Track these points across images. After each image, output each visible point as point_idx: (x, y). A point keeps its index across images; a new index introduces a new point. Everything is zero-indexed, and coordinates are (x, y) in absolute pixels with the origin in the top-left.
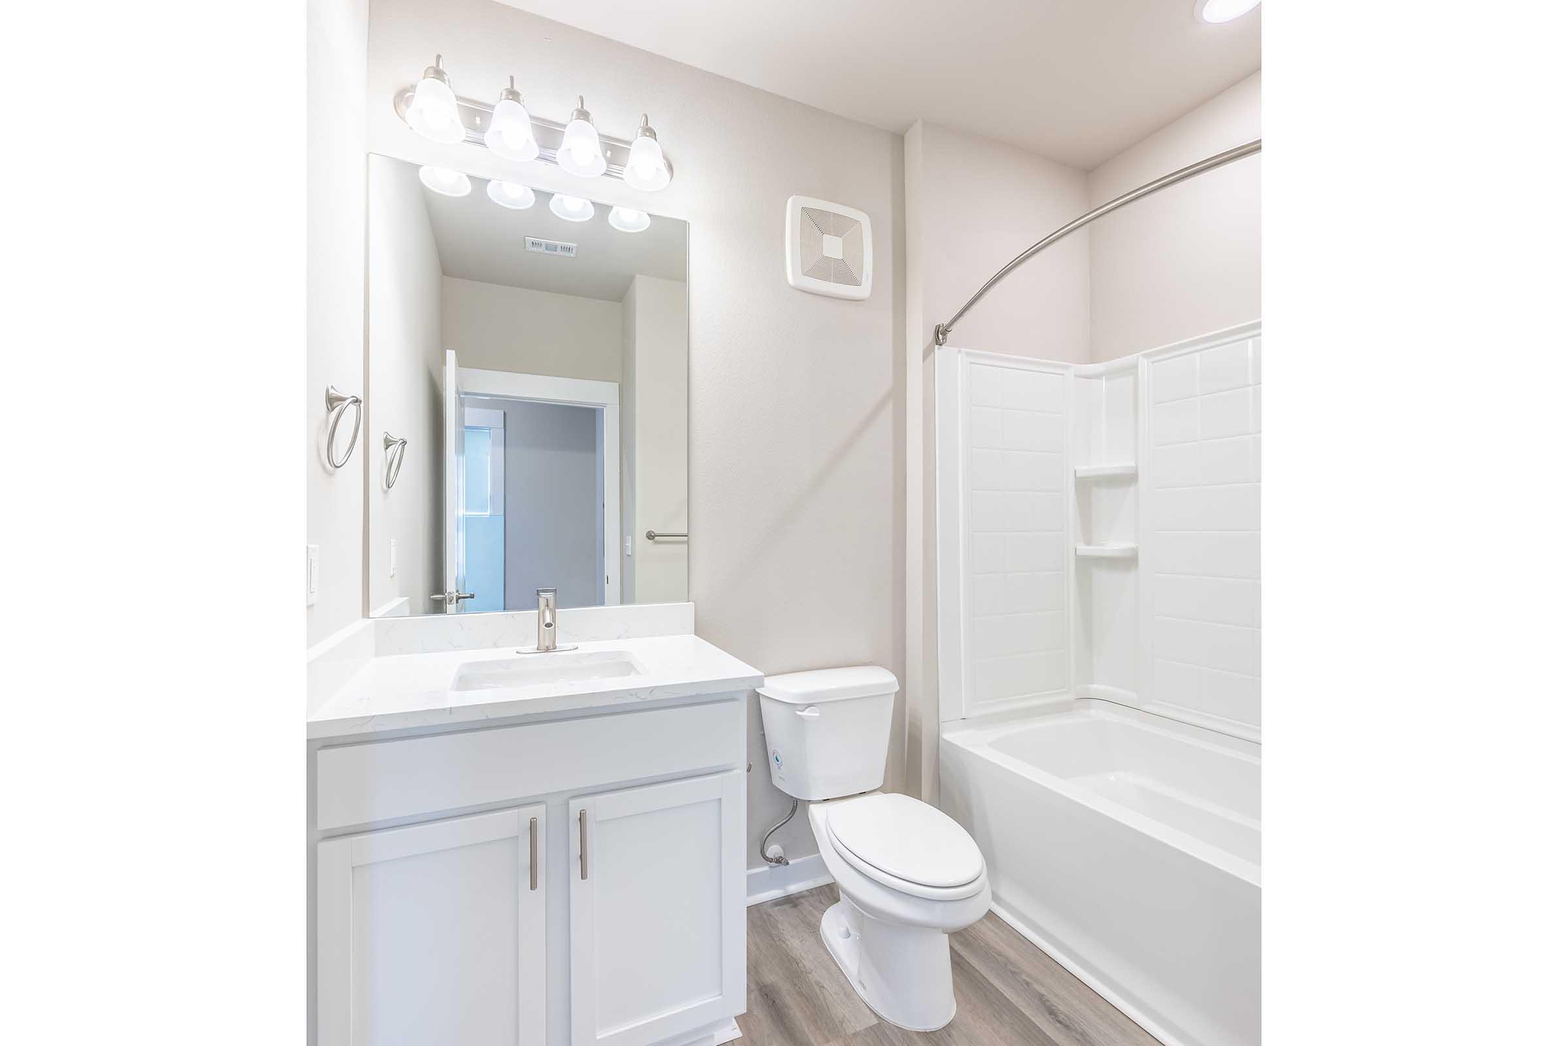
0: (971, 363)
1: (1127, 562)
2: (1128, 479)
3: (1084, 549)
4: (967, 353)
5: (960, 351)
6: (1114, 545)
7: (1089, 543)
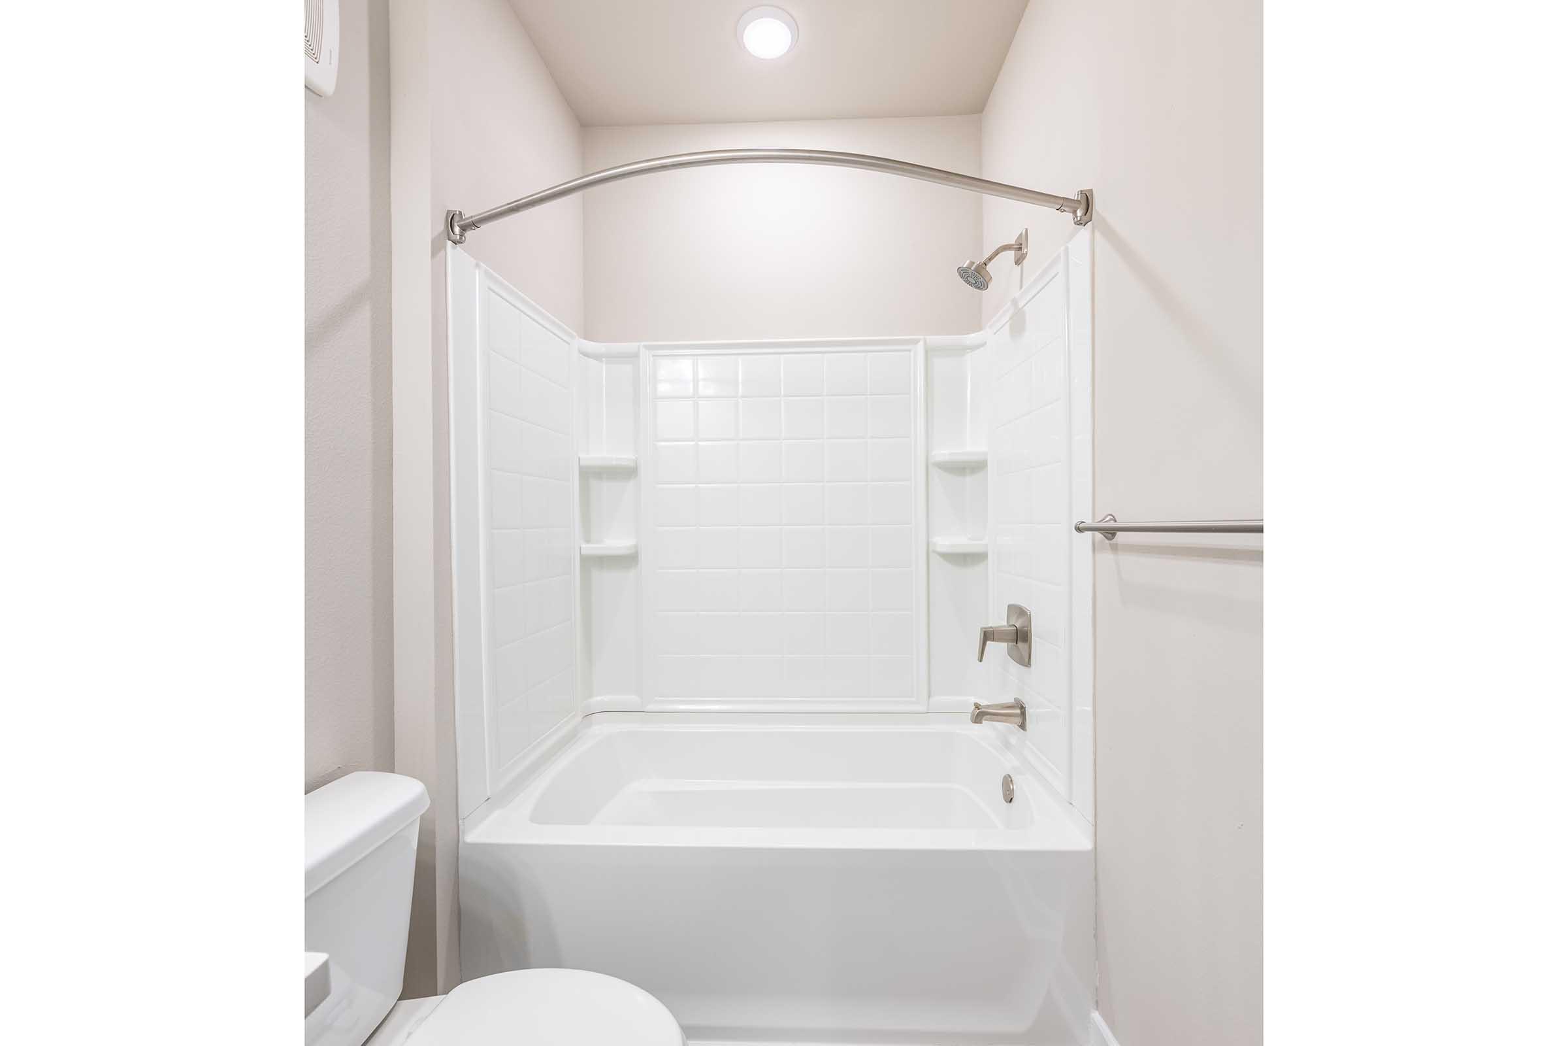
0: (490, 289)
1: (629, 560)
2: (628, 473)
3: (590, 549)
4: (486, 272)
5: (477, 265)
6: (615, 542)
7: (588, 541)
